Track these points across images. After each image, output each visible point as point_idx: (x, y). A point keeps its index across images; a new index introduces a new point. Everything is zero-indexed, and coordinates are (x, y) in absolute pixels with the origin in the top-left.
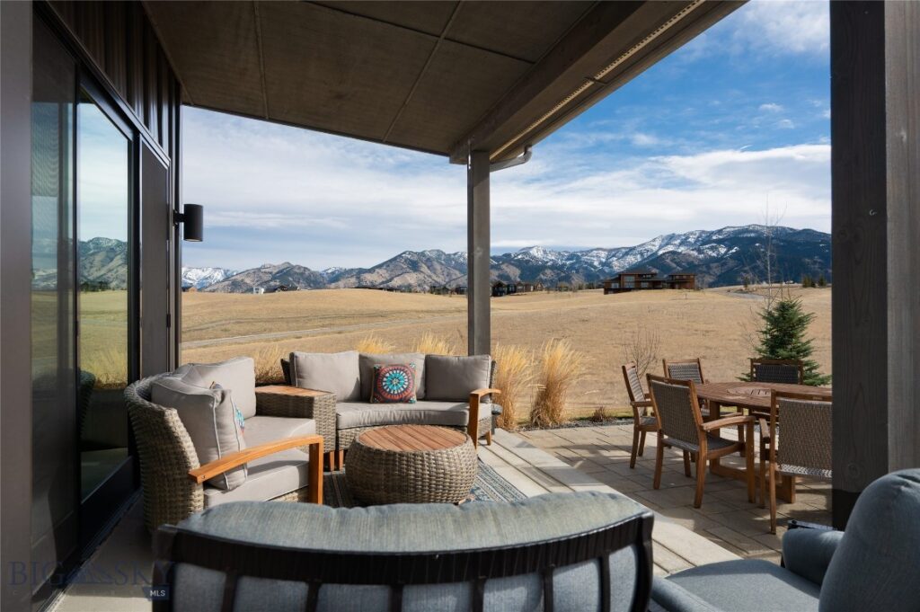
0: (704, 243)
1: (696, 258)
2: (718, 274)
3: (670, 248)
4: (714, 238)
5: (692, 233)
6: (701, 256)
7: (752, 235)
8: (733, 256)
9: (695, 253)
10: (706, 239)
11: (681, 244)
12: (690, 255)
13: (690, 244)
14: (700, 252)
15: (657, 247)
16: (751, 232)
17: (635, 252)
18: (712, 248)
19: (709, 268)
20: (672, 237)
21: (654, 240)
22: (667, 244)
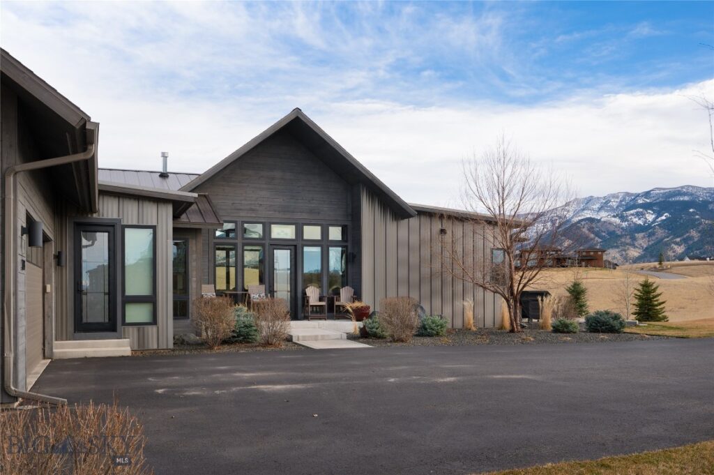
0: (628, 209)
1: (618, 226)
2: (645, 246)
3: (588, 214)
4: (640, 201)
5: (615, 196)
6: (625, 224)
7: (686, 198)
8: (663, 225)
9: (617, 220)
10: (630, 203)
11: (600, 209)
12: (610, 223)
13: (612, 209)
14: (623, 218)
15: (571, 214)
16: (685, 194)
17: (543, 218)
18: (638, 215)
19: (634, 239)
20: (590, 200)
21: (567, 204)
22: (583, 210)
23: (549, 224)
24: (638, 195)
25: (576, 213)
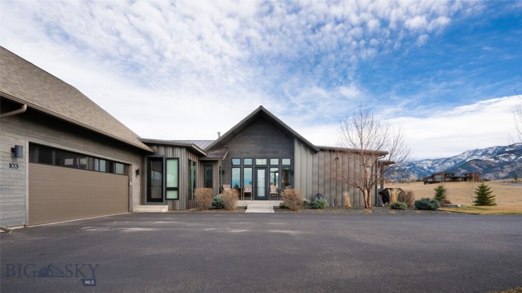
0: (499, 154)
1: (493, 162)
2: (510, 171)
3: (475, 157)
4: (507, 150)
5: (491, 148)
6: (497, 161)
9: (493, 160)
10: (501, 151)
11: (482, 155)
12: (488, 161)
13: (489, 154)
14: (496, 158)
15: (466, 158)
17: (450, 160)
18: (505, 157)
19: (502, 168)
20: (476, 151)
21: (464, 153)
22: (473, 155)
23: (453, 163)
24: (506, 147)
25: (468, 158)
